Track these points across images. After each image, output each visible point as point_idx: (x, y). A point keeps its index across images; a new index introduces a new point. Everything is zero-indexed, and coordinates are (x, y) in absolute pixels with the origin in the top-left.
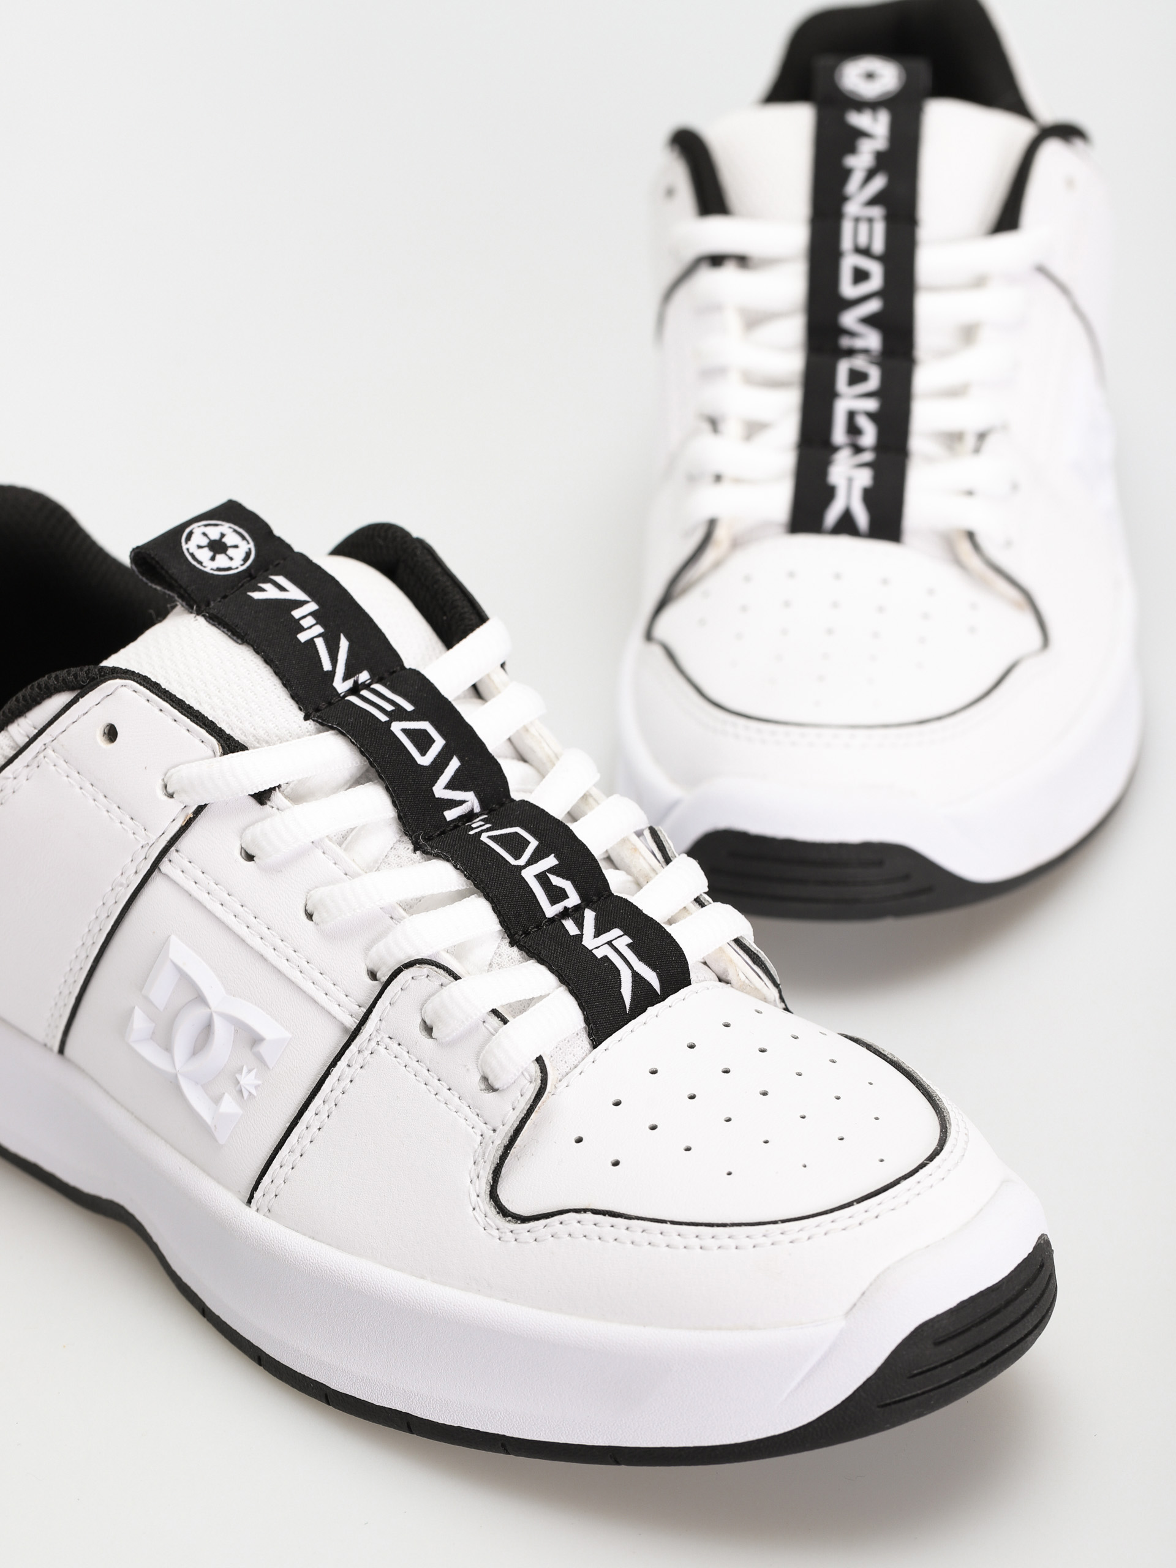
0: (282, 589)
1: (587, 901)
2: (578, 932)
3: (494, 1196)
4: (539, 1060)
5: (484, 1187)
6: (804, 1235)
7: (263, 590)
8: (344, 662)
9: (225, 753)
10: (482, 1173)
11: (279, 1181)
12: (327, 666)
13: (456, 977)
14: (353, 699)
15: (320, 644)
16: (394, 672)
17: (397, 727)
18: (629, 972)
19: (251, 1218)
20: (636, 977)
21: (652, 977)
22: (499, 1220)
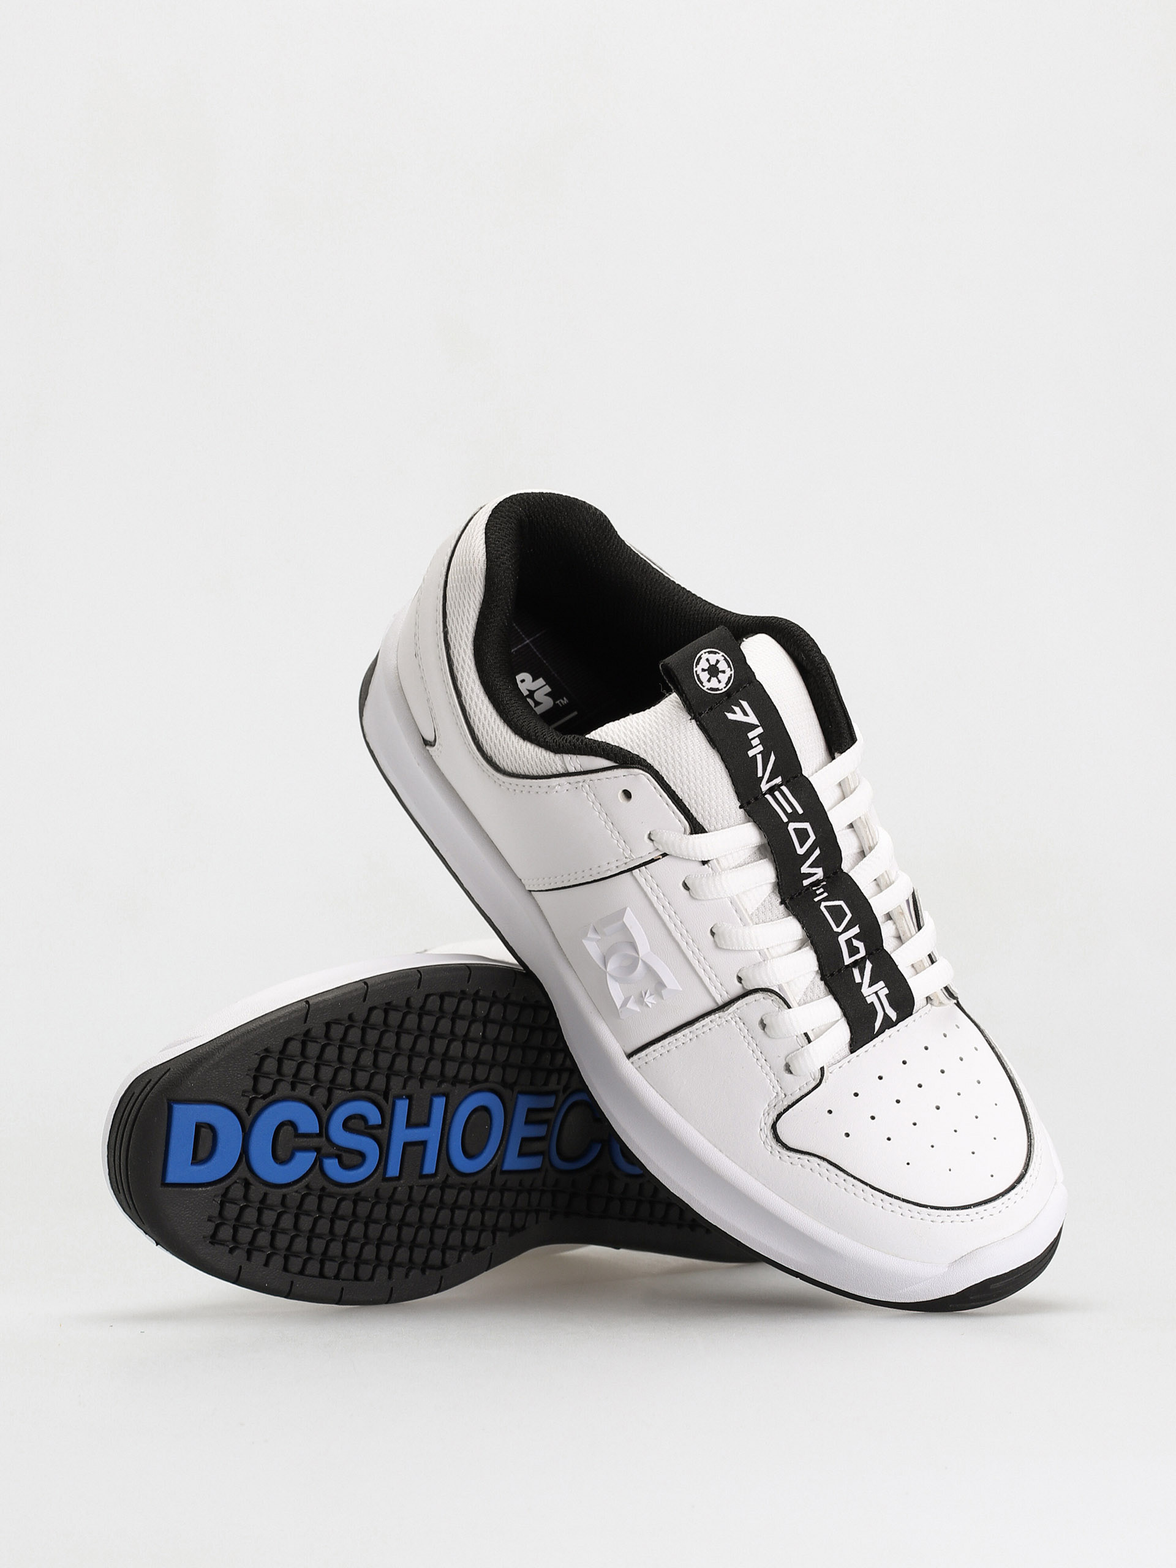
0: (745, 714)
1: (869, 955)
2: (860, 981)
3: (774, 1127)
4: (822, 1069)
5: (770, 1122)
6: (940, 1219)
7: (734, 713)
8: (770, 771)
9: (691, 833)
10: (771, 1113)
11: (650, 1058)
12: (760, 774)
13: (789, 1007)
14: (768, 797)
15: (759, 757)
16: (796, 777)
17: (792, 826)
18: (883, 1013)
19: (628, 1067)
20: (885, 1015)
21: (893, 1015)
22: (773, 1143)
